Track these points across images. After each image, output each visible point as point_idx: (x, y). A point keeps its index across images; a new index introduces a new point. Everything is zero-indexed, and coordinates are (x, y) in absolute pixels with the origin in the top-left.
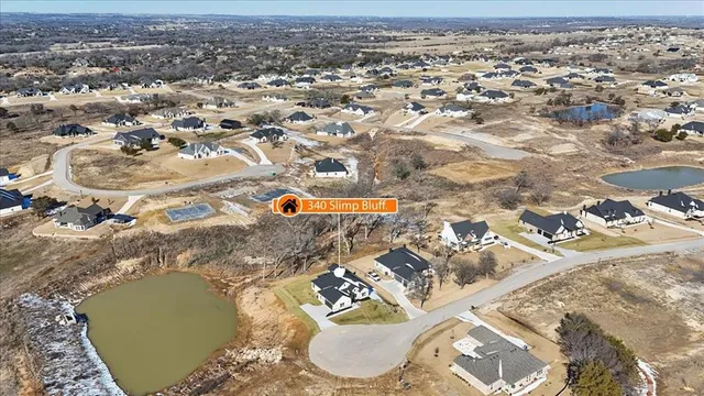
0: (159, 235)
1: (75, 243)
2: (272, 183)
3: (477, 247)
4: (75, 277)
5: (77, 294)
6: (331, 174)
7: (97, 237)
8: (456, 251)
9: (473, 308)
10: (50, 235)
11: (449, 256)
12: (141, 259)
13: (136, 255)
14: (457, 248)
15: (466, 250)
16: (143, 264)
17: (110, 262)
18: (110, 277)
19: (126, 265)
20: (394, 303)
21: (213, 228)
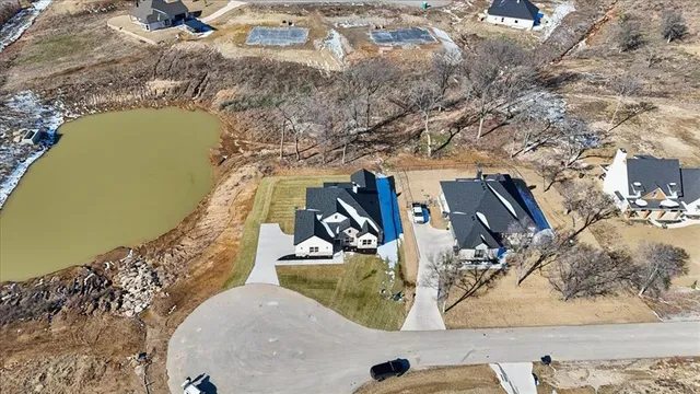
0: (218, 57)
1: (131, 44)
2: (417, 19)
3: (670, 215)
4: (94, 85)
5: (80, 107)
6: (509, 21)
7: (153, 43)
8: (617, 212)
9: (546, 360)
10: (117, 29)
11: (598, 217)
12: (179, 83)
13: (175, 76)
14: (624, 206)
15: (641, 215)
16: (176, 90)
17: (143, 77)
18: (129, 97)
19: (158, 85)
20: (409, 276)
21: (284, 64)
